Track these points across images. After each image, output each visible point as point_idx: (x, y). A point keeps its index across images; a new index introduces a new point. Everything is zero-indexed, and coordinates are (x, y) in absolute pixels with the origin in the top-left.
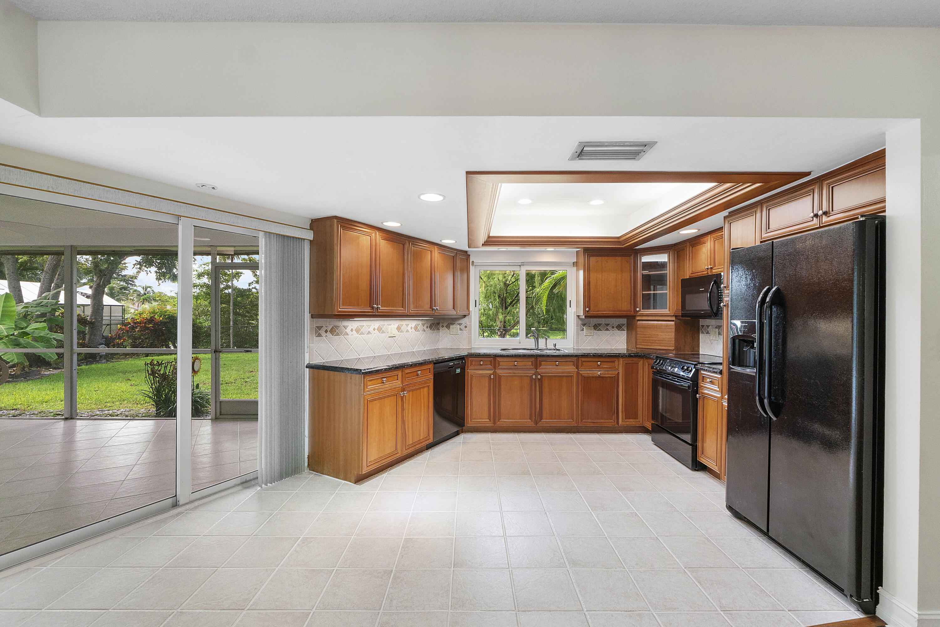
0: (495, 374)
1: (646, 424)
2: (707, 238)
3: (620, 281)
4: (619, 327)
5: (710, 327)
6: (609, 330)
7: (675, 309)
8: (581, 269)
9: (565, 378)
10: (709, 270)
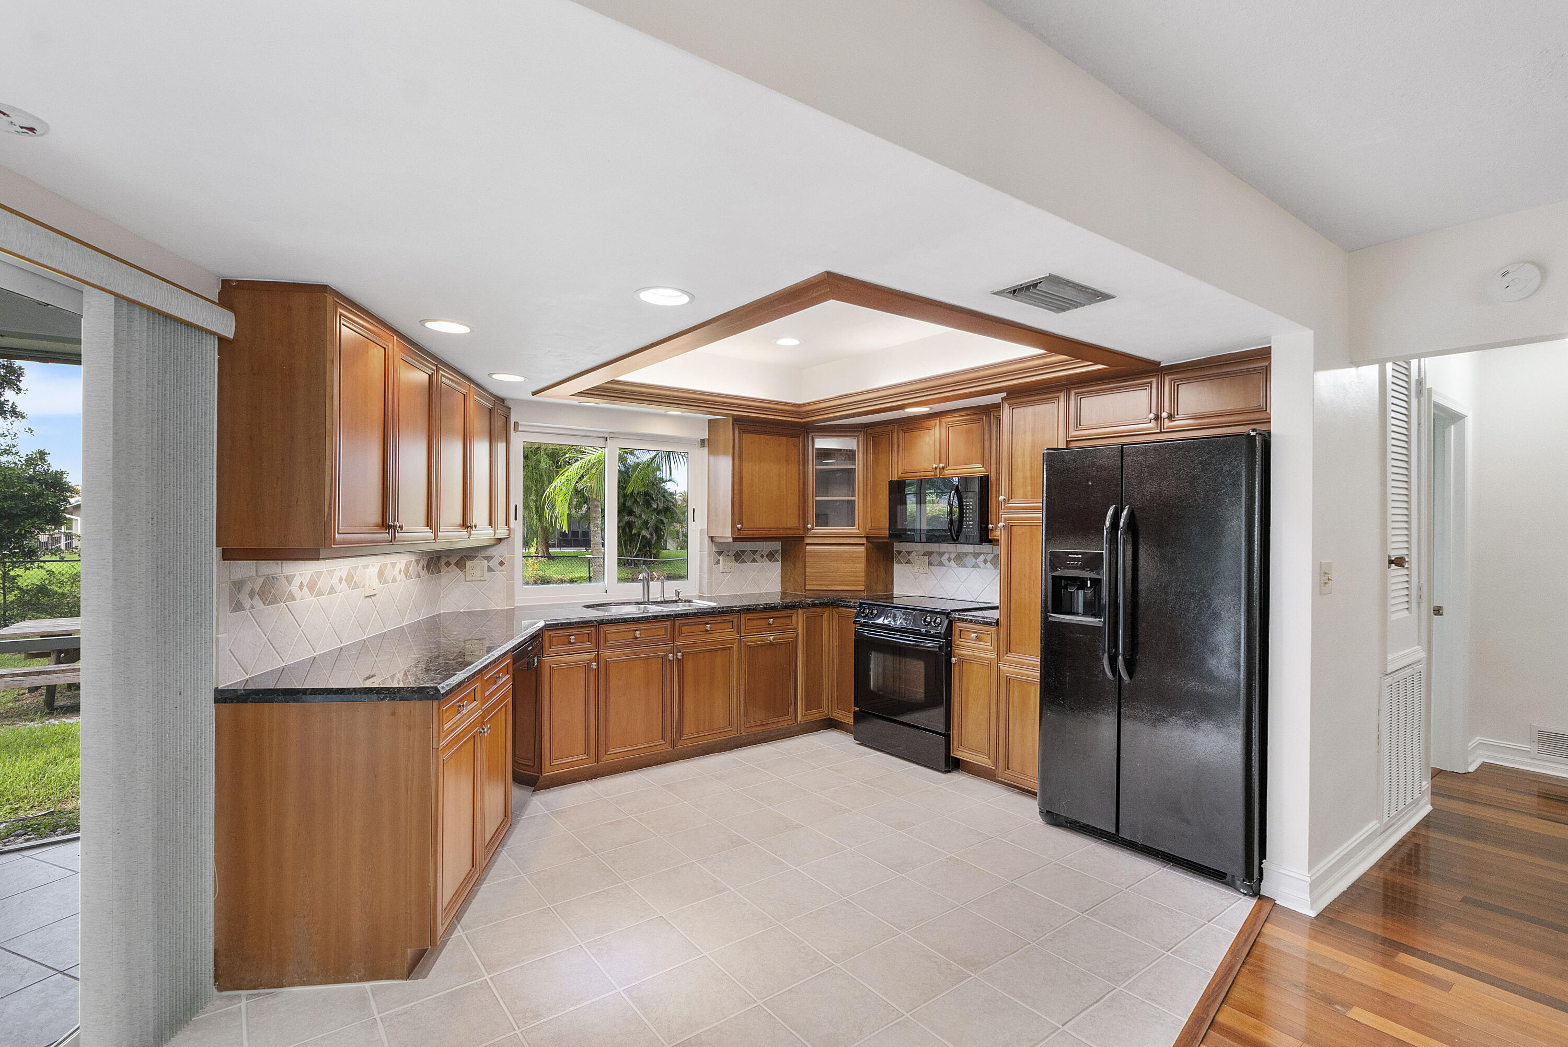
0: (597, 658)
1: (834, 714)
2: (935, 421)
3: (785, 477)
4: (771, 556)
5: (914, 554)
6: (757, 562)
7: (869, 526)
8: (725, 453)
9: (719, 652)
10: (938, 470)
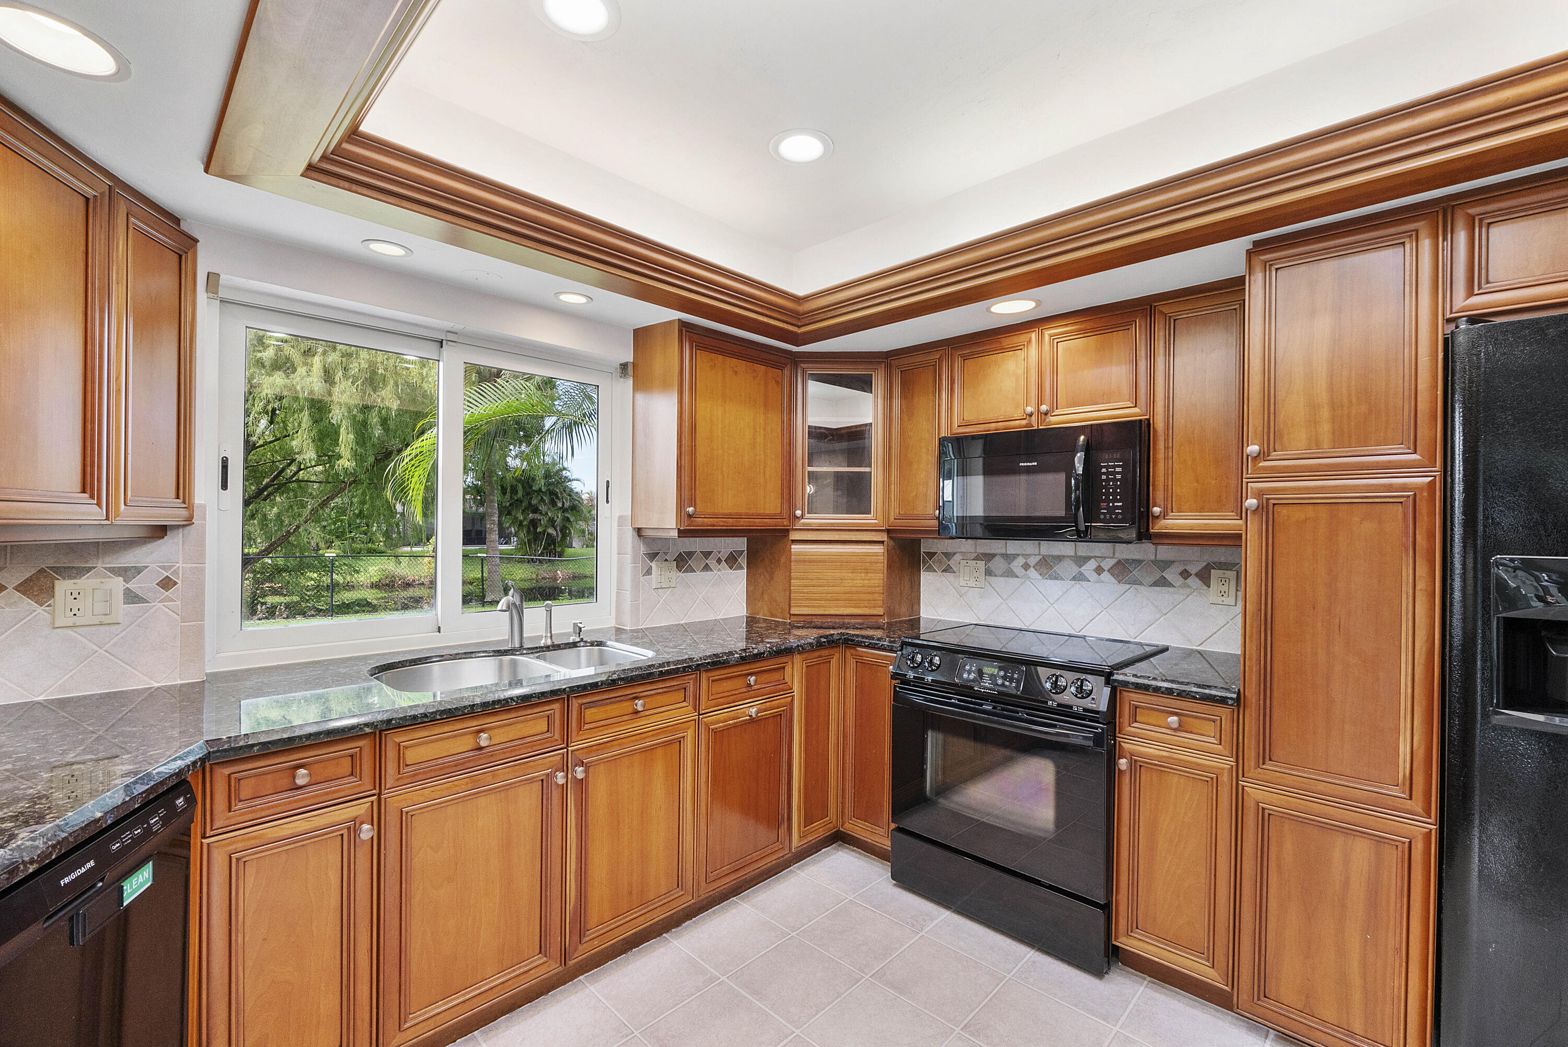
0: (377, 814)
1: (842, 822)
2: (1027, 335)
3: (762, 431)
4: (732, 560)
5: (957, 557)
6: (711, 570)
7: (894, 512)
8: (665, 386)
9: (660, 751)
10: (1034, 418)
